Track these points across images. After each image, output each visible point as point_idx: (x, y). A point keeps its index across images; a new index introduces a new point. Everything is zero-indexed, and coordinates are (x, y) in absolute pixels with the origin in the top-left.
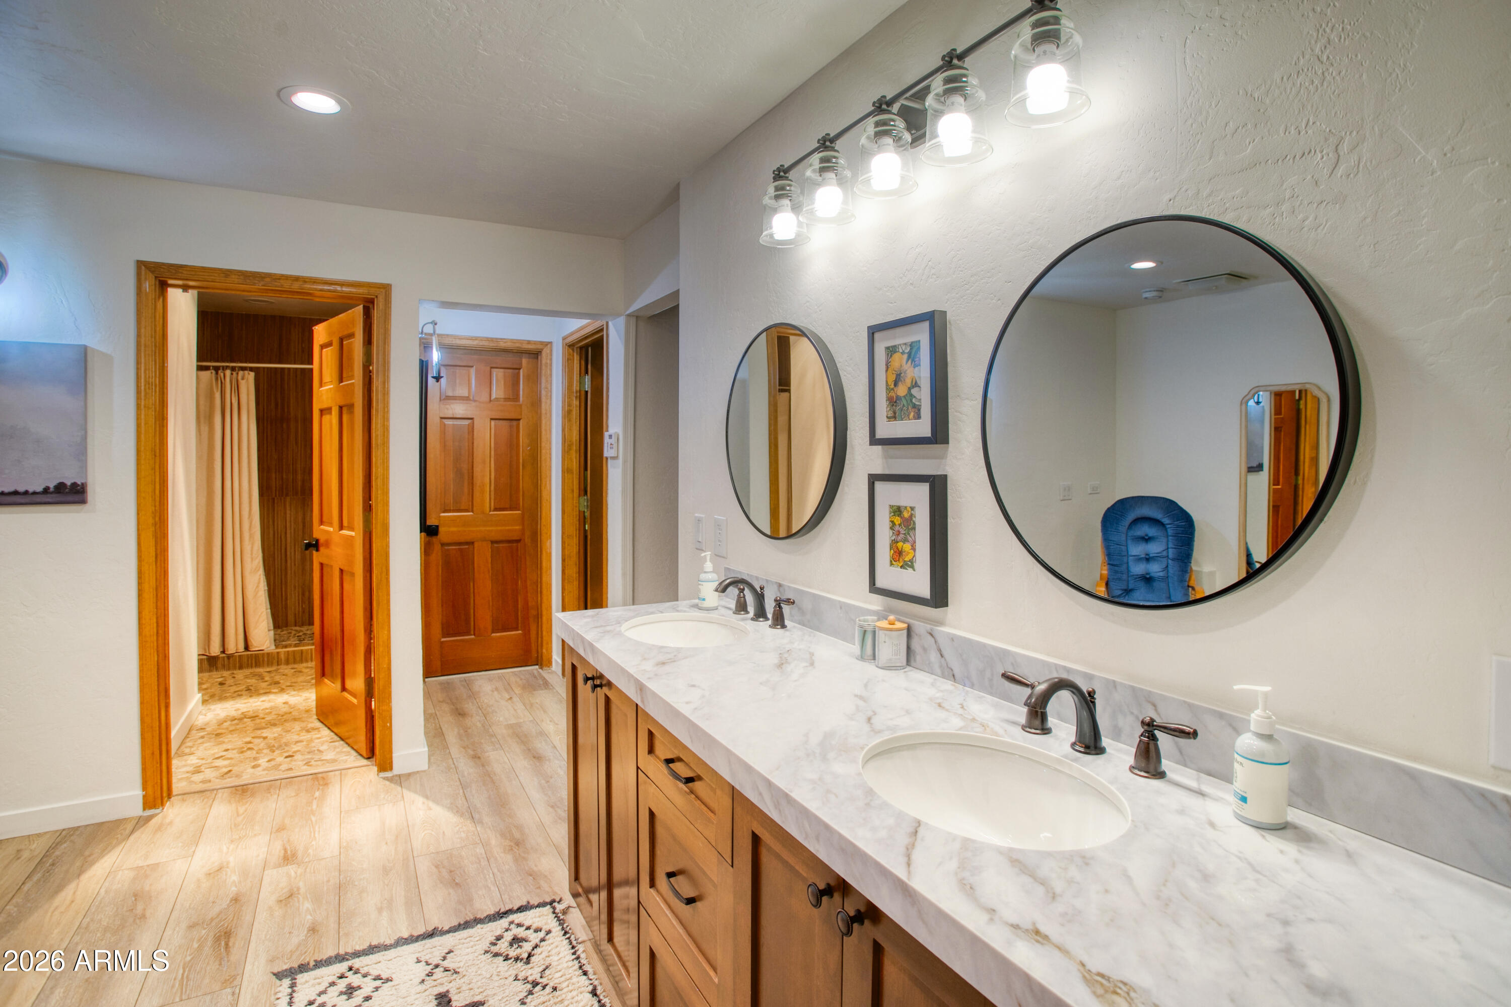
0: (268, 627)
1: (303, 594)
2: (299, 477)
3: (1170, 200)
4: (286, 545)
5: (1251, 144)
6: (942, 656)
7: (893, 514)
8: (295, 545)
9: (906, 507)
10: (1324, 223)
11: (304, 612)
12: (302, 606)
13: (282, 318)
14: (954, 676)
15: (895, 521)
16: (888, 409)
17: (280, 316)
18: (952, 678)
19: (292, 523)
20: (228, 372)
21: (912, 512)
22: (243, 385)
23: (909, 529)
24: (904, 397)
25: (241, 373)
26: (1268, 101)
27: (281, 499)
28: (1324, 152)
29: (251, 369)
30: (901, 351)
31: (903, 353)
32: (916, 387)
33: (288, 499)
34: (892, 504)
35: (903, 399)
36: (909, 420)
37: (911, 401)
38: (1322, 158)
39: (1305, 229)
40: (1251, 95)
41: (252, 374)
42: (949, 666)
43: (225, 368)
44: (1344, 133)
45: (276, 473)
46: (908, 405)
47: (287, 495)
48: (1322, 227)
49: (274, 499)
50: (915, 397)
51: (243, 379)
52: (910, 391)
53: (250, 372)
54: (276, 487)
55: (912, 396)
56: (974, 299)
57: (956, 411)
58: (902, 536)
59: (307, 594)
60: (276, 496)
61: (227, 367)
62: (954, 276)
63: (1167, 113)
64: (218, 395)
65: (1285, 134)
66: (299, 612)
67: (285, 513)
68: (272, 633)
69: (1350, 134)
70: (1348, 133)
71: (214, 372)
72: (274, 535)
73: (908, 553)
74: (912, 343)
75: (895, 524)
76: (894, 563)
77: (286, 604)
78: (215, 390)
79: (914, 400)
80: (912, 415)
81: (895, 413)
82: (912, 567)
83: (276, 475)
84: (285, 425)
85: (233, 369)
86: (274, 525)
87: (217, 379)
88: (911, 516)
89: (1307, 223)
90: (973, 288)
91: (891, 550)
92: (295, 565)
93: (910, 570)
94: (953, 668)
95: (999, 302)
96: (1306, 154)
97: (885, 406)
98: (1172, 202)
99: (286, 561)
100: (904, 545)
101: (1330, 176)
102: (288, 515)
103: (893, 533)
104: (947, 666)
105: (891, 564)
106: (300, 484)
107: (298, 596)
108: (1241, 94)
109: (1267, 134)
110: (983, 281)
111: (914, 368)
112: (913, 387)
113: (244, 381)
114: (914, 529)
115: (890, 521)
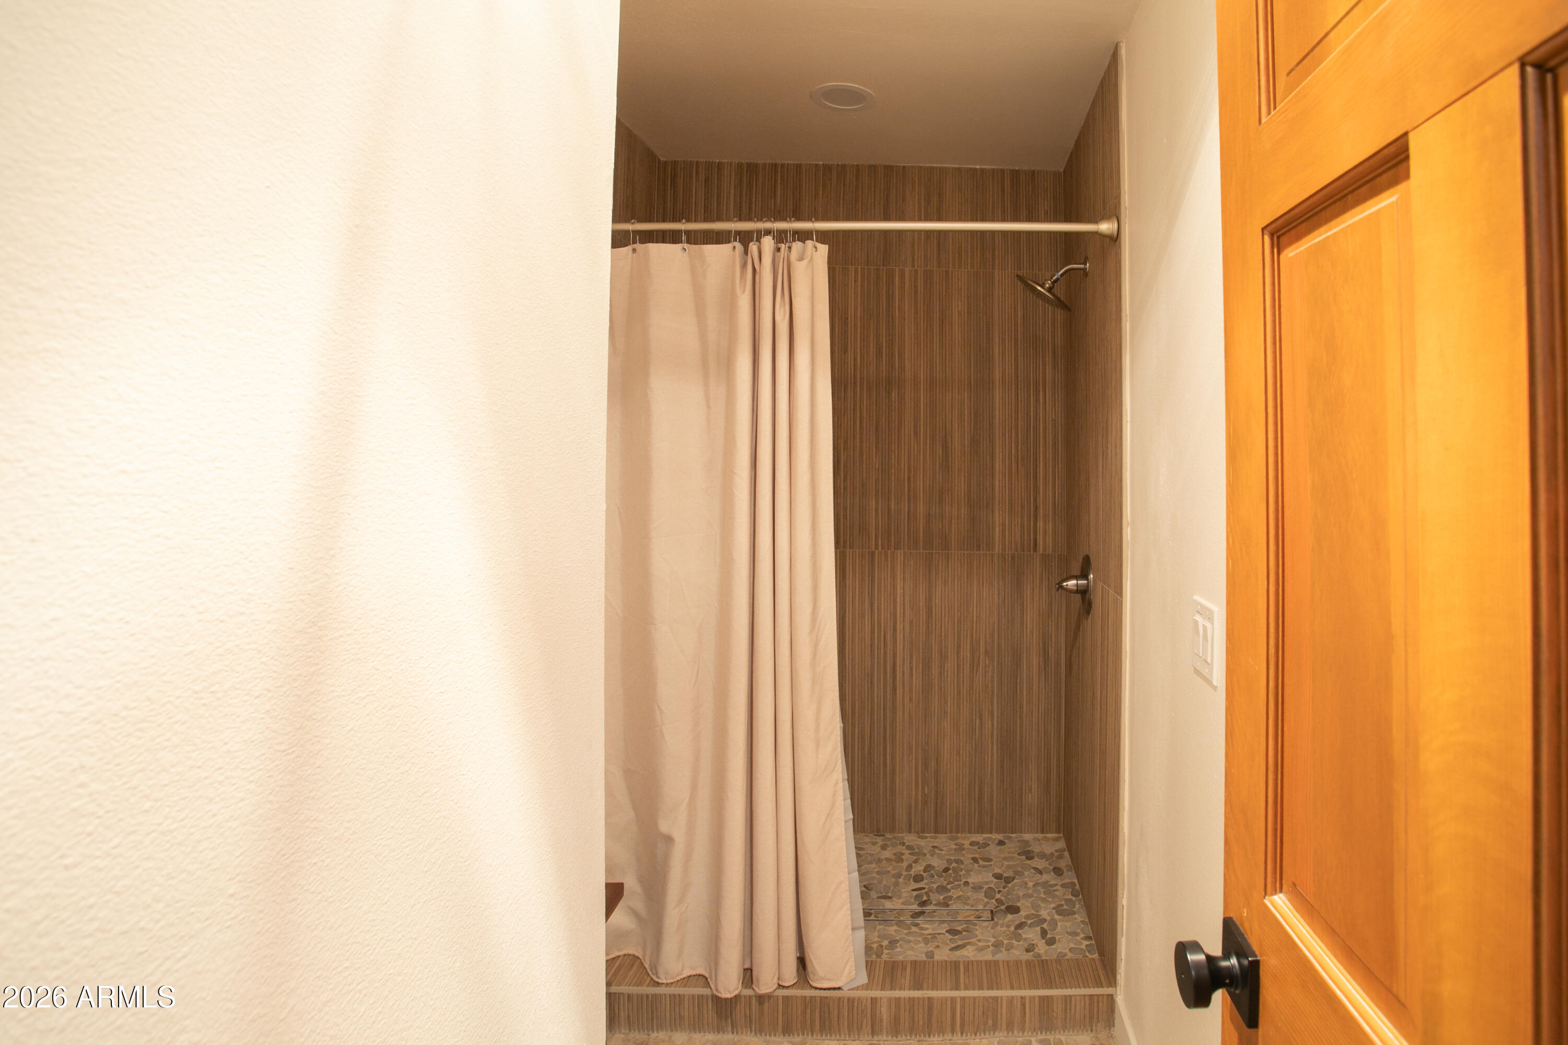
0: (852, 920)
1: (926, 766)
2: (921, 509)
4: (895, 656)
8: (911, 657)
11: (925, 803)
12: (923, 788)
13: (889, 170)
17: (885, 166)
19: (907, 608)
20: (768, 243)
22: (800, 271)
25: (797, 246)
27: (886, 554)
29: (823, 237)
33: (900, 554)
41: (823, 249)
43: (760, 234)
45: (877, 499)
47: (897, 547)
49: (872, 554)
51: (801, 259)
53: (819, 245)
54: (877, 528)
59: (933, 764)
60: (877, 548)
61: (768, 232)
64: (744, 302)
66: (916, 800)
67: (894, 587)
68: (861, 934)
71: (738, 245)
72: (872, 632)
77: (893, 782)
78: (738, 290)
83: (877, 503)
84: (894, 395)
85: (781, 237)
86: (872, 611)
87: (744, 265)
92: (911, 699)
99: (894, 689)
102: (899, 591)
106: (921, 523)
107: (916, 768)
113: (805, 262)
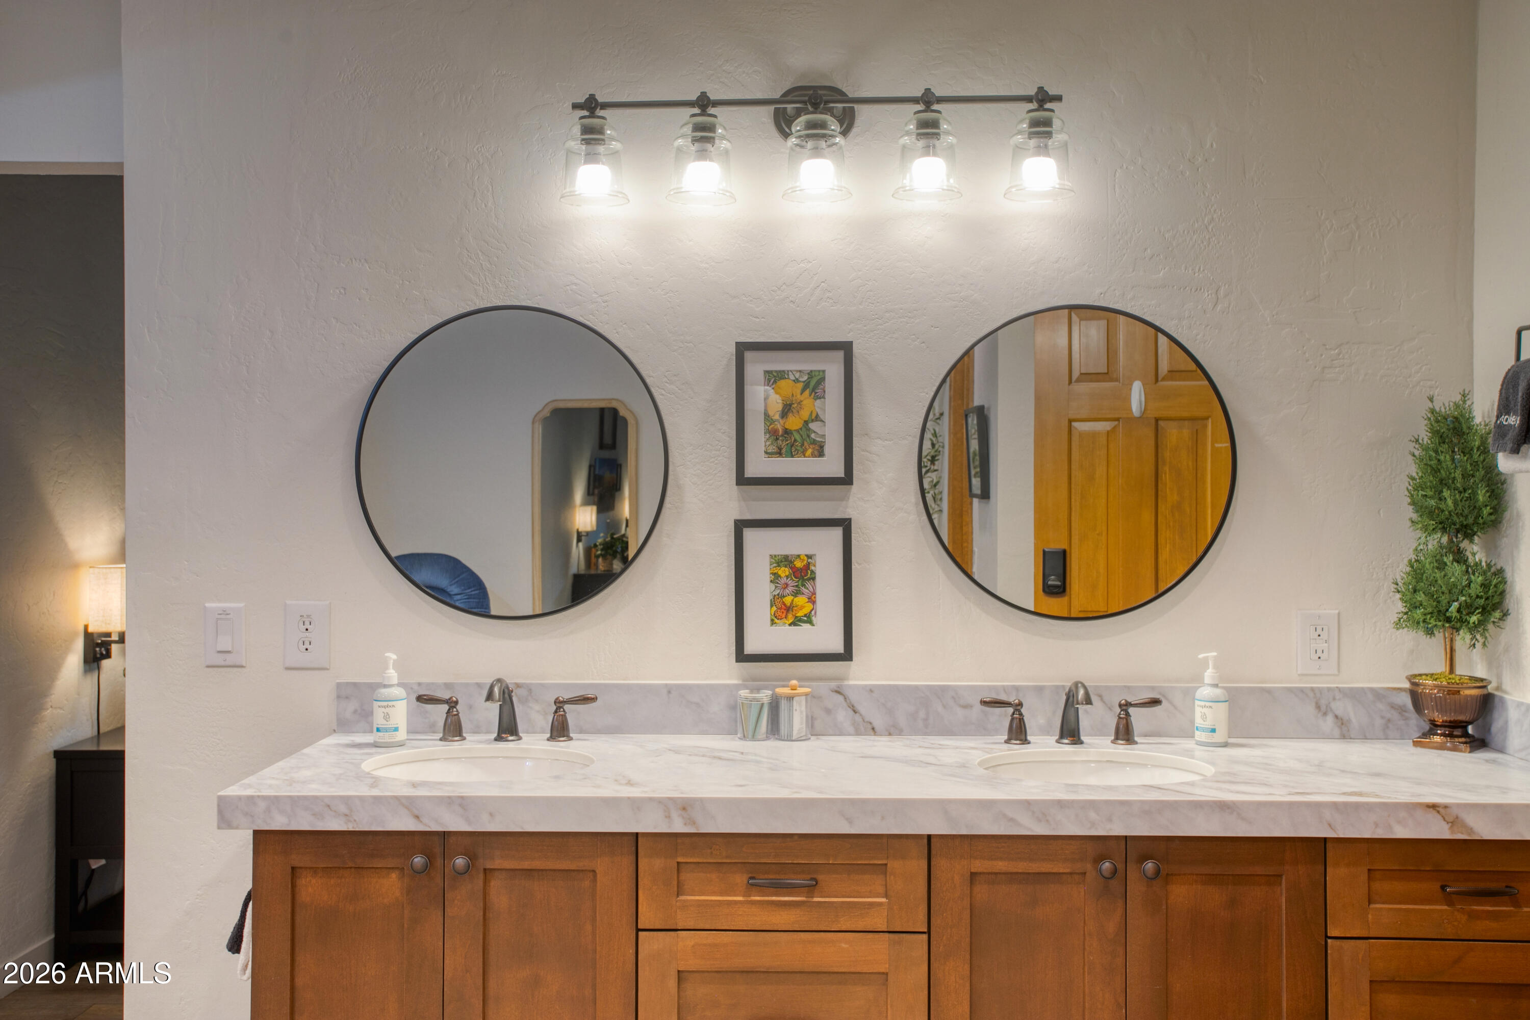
3: (1101, 294)
5: (1163, 270)
6: (855, 712)
7: (775, 565)
9: (799, 556)
10: (1209, 340)
14: (873, 729)
15: (780, 573)
16: (768, 443)
18: (872, 733)
21: (809, 560)
23: (804, 580)
24: (797, 431)
26: (1174, 244)
28: (1209, 292)
30: (792, 377)
31: (796, 381)
32: (816, 421)
34: (774, 553)
35: (795, 434)
36: (805, 457)
37: (809, 436)
38: (1208, 295)
39: (1198, 341)
40: (1163, 235)
42: (866, 720)
44: (1221, 284)
46: (803, 440)
48: (1207, 343)
50: (815, 432)
52: (807, 425)
55: (809, 429)
56: (889, 336)
57: (863, 451)
58: (790, 589)
62: (861, 307)
63: (1100, 223)
65: (1185, 271)
69: (1225, 285)
70: (1223, 284)
73: (802, 607)
74: (811, 371)
75: (780, 576)
76: (776, 620)
79: (813, 436)
80: (809, 452)
81: (780, 449)
82: (810, 622)
88: (808, 566)
89: (1198, 337)
90: (887, 324)
91: (772, 606)
93: (806, 626)
94: (872, 721)
95: (923, 345)
96: (1198, 289)
97: (763, 440)
98: (1102, 295)
100: (796, 599)
101: (1213, 309)
103: (776, 587)
104: (864, 721)
105: (773, 622)
108: (1156, 230)
109: (1173, 266)
110: (902, 320)
111: (816, 400)
112: (813, 421)
114: (814, 579)
115: (772, 573)
